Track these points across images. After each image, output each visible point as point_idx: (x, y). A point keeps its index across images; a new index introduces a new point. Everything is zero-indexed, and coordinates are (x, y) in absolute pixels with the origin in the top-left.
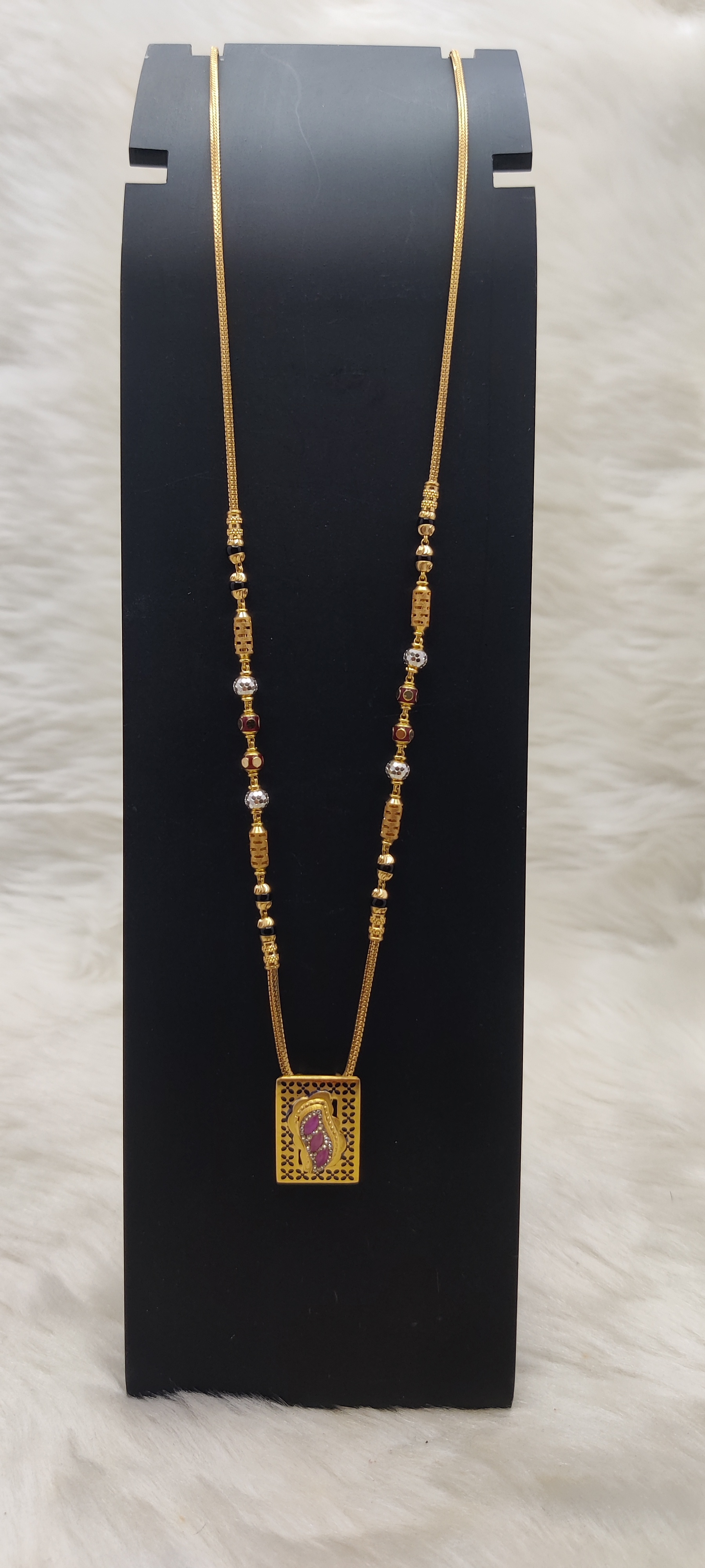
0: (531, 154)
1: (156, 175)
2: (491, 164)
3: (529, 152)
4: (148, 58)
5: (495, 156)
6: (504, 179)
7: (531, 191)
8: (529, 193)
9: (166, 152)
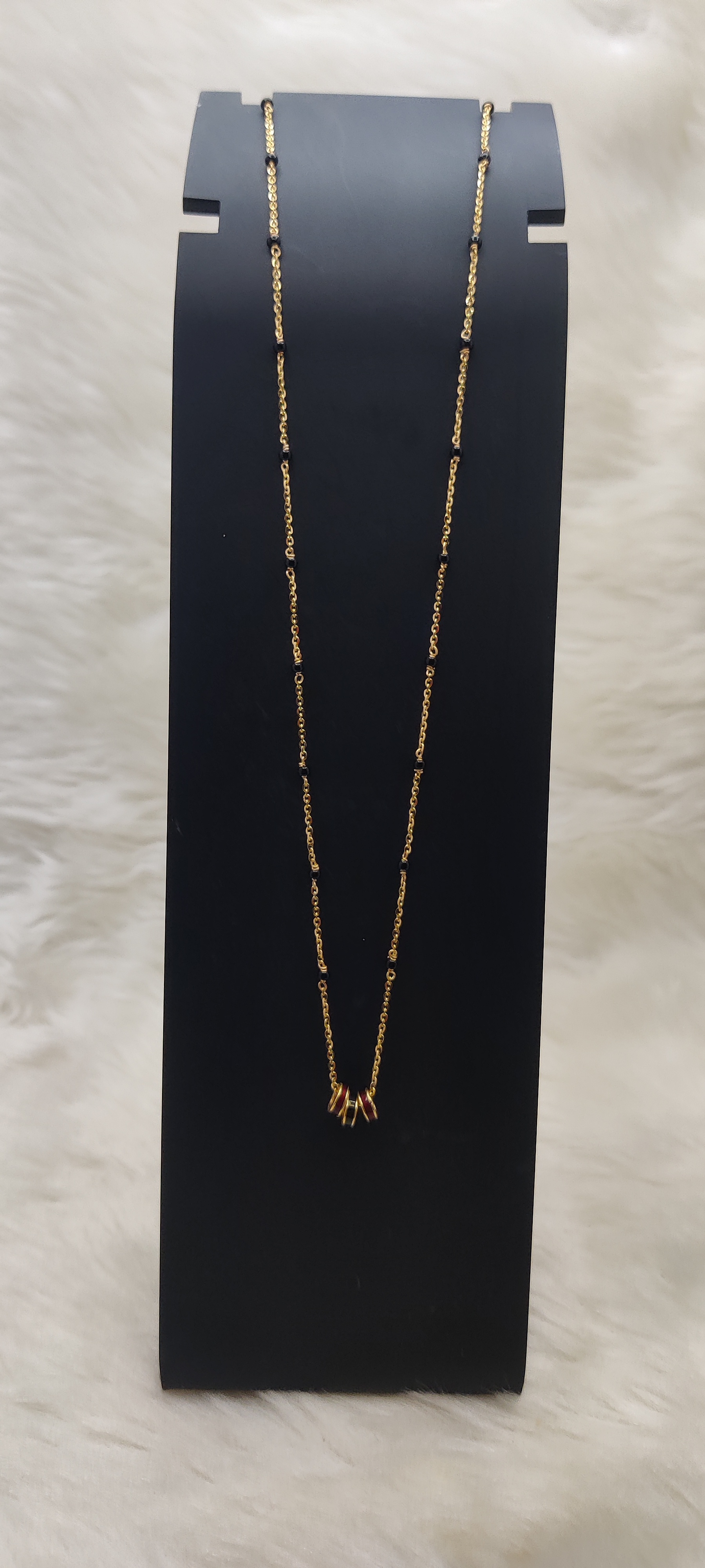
0: (564, 210)
1: (209, 224)
2: (526, 220)
3: (562, 208)
4: (201, 107)
5: (530, 212)
6: (538, 234)
7: (563, 247)
8: (562, 248)
9: (218, 201)
